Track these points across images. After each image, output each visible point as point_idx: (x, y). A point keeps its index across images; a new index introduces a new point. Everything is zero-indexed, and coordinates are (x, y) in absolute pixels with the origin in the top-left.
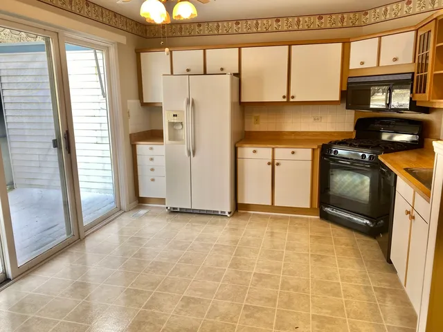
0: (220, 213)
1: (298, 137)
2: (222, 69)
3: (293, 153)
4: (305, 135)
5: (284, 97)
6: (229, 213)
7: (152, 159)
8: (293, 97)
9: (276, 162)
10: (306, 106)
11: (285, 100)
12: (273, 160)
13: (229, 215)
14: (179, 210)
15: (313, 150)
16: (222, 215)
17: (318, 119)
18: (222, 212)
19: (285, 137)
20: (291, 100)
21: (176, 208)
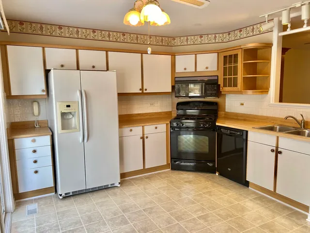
0: (110, 186)
1: (142, 117)
2: (94, 67)
3: (156, 128)
4: (147, 116)
5: (140, 90)
6: (119, 183)
7: (35, 151)
8: (146, 90)
9: (145, 136)
10: (151, 96)
11: (141, 92)
12: (143, 134)
13: (119, 186)
14: (71, 194)
15: (167, 124)
16: (113, 187)
17: (153, 104)
18: (111, 185)
19: (134, 118)
20: (145, 92)
21: (69, 193)
